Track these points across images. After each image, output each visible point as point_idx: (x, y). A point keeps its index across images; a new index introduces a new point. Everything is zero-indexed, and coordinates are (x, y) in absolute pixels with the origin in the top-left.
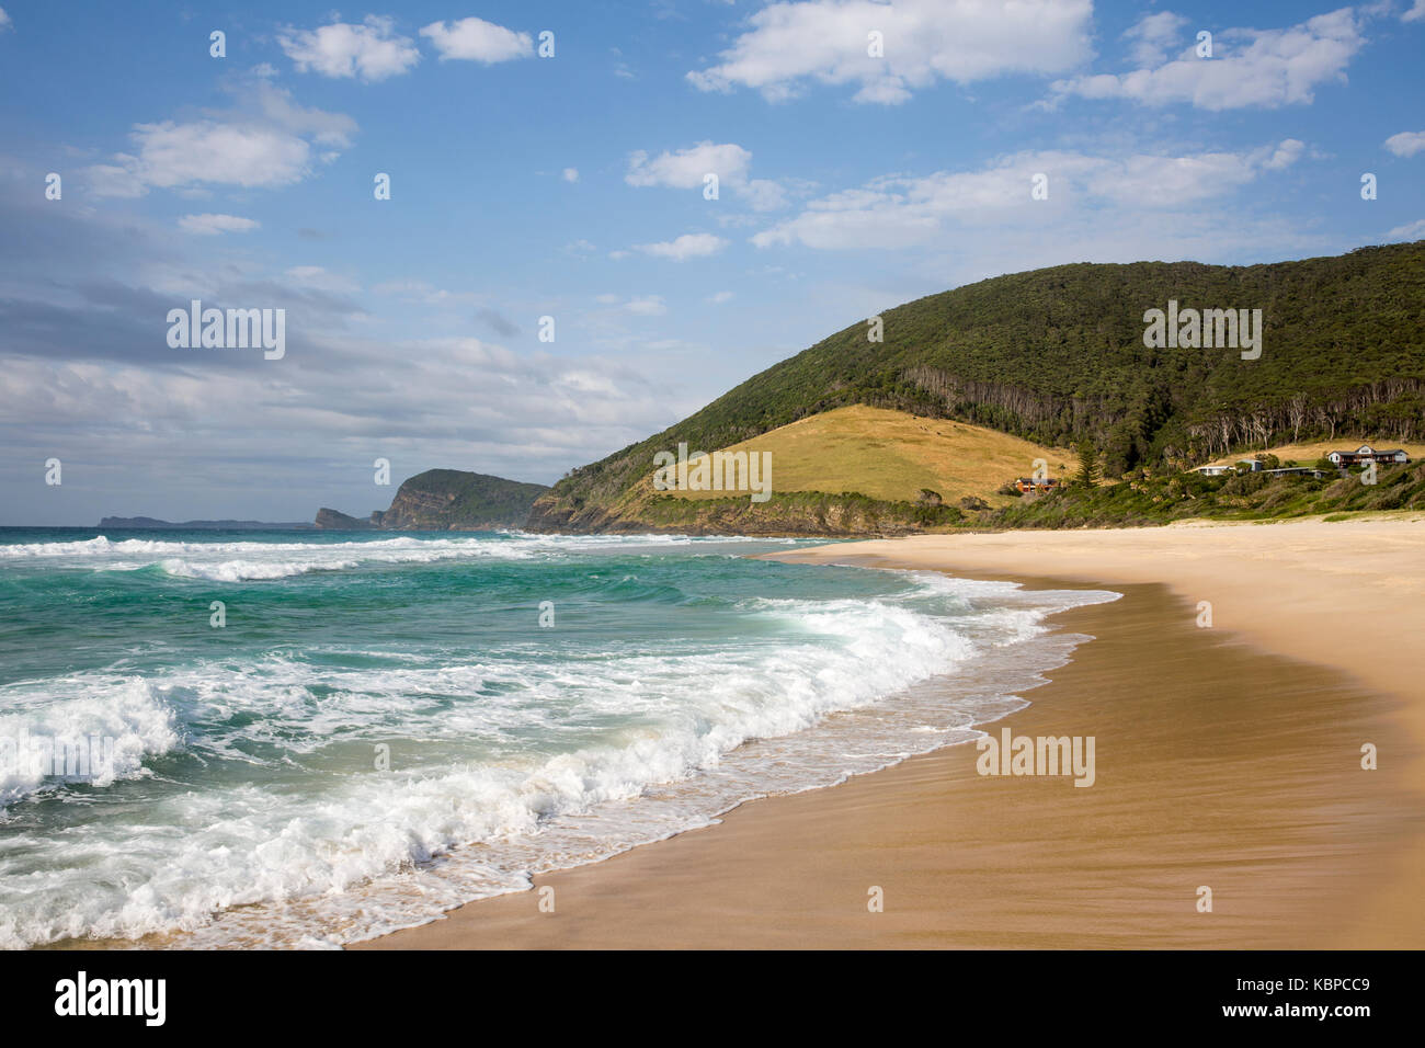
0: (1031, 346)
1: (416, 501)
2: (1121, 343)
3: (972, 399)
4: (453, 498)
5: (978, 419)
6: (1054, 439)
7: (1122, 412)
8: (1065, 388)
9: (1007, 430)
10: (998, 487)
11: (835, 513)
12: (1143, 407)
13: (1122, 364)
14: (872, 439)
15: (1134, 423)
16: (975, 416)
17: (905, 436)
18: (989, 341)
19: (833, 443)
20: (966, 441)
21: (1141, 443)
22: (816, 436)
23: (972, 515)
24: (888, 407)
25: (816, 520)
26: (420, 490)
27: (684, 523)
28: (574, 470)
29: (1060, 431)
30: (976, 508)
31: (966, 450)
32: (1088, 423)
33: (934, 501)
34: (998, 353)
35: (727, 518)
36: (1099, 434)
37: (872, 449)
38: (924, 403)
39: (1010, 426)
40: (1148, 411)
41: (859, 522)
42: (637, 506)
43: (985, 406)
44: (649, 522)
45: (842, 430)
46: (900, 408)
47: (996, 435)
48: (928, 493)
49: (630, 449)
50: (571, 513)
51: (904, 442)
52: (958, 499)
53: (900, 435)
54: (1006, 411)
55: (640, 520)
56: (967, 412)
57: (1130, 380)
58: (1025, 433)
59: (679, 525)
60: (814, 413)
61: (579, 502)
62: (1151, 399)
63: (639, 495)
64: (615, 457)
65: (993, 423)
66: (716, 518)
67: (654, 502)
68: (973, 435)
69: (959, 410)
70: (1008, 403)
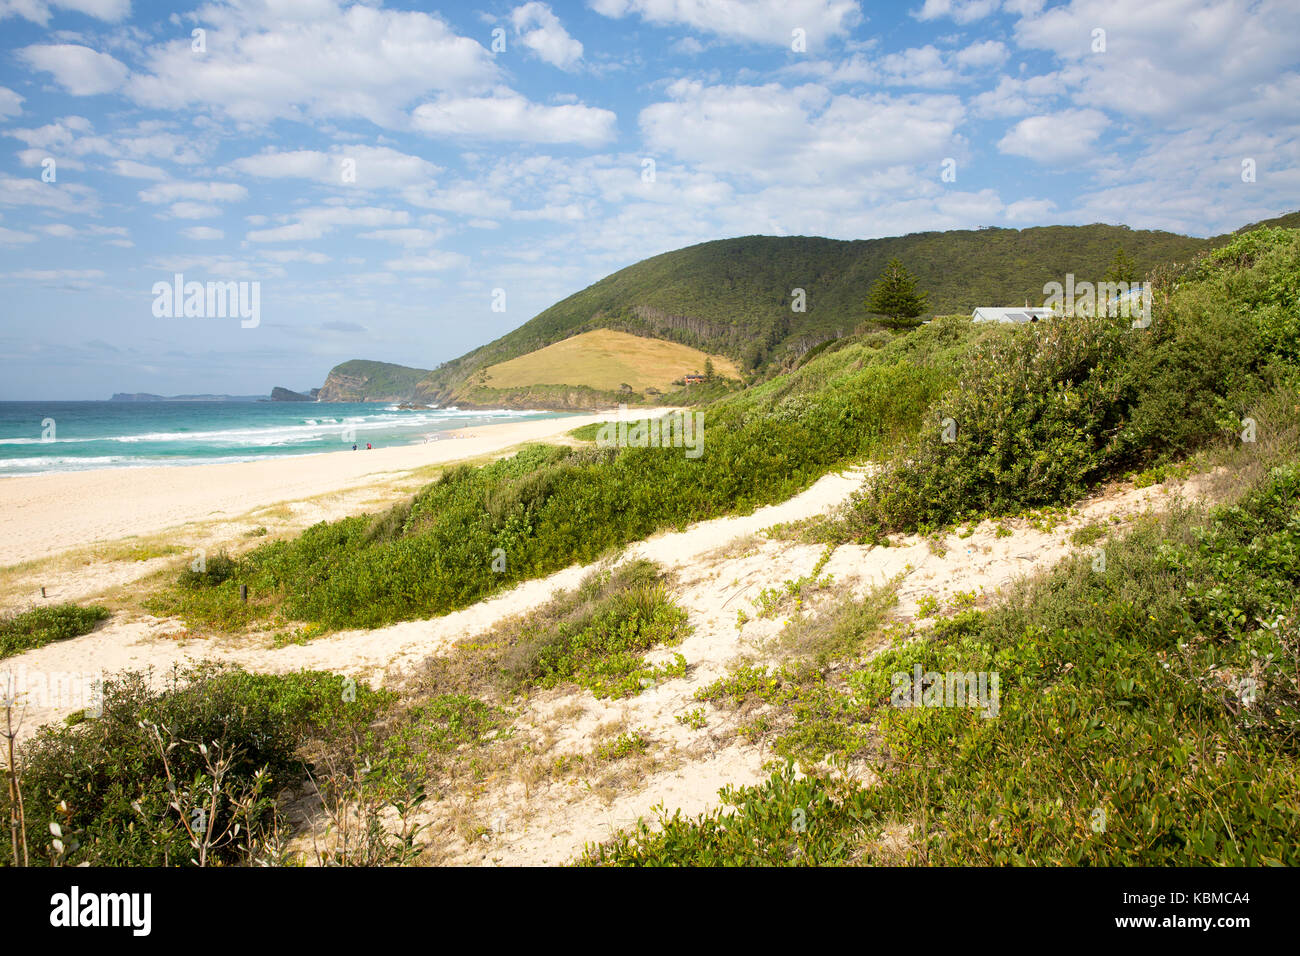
0: (713, 292)
1: (341, 382)
2: (766, 290)
3: (670, 326)
4: (366, 380)
5: (672, 338)
6: (716, 350)
7: (758, 333)
8: (727, 318)
9: (689, 345)
10: (673, 380)
11: (573, 396)
12: (770, 331)
13: (764, 303)
14: (606, 351)
15: (762, 340)
16: (671, 336)
17: (627, 349)
18: (687, 287)
19: (583, 353)
20: (663, 352)
21: (764, 352)
22: (575, 349)
23: (649, 398)
24: (620, 330)
25: (562, 401)
26: (344, 374)
27: (493, 402)
28: (442, 364)
29: (721, 345)
30: (653, 393)
31: (660, 357)
32: (738, 340)
33: (628, 390)
34: (692, 296)
35: (516, 399)
36: (742, 347)
37: (605, 358)
38: (642, 329)
39: (690, 342)
40: (773, 333)
41: (585, 403)
42: (466, 393)
43: (677, 330)
44: (473, 401)
45: (591, 345)
46: (627, 331)
47: (683, 347)
48: (625, 386)
49: (478, 350)
50: (438, 393)
51: (625, 353)
52: (643, 389)
53: (622, 349)
54: (690, 333)
55: (468, 401)
56: (667, 334)
57: (766, 314)
58: (699, 346)
59: (489, 404)
60: (578, 333)
61: (442, 386)
62: (776, 325)
63: (469, 385)
64: (469, 355)
65: (681, 340)
66: (511, 399)
67: (476, 390)
68: (668, 348)
69: (663, 333)
70: (692, 329)
